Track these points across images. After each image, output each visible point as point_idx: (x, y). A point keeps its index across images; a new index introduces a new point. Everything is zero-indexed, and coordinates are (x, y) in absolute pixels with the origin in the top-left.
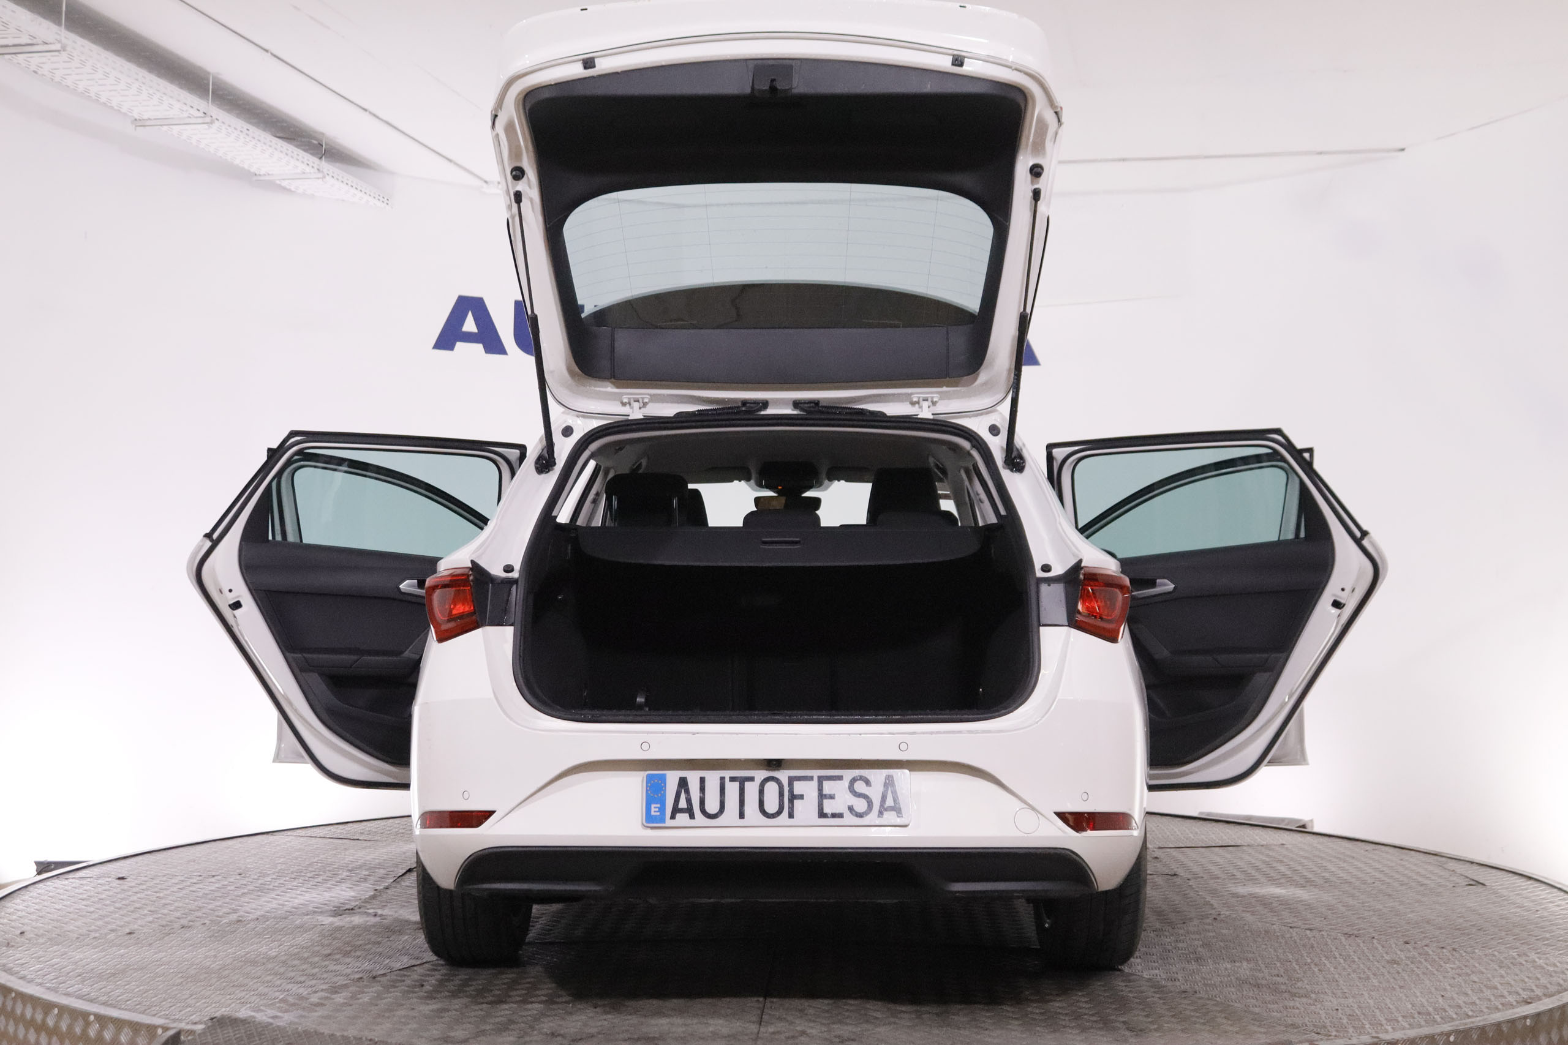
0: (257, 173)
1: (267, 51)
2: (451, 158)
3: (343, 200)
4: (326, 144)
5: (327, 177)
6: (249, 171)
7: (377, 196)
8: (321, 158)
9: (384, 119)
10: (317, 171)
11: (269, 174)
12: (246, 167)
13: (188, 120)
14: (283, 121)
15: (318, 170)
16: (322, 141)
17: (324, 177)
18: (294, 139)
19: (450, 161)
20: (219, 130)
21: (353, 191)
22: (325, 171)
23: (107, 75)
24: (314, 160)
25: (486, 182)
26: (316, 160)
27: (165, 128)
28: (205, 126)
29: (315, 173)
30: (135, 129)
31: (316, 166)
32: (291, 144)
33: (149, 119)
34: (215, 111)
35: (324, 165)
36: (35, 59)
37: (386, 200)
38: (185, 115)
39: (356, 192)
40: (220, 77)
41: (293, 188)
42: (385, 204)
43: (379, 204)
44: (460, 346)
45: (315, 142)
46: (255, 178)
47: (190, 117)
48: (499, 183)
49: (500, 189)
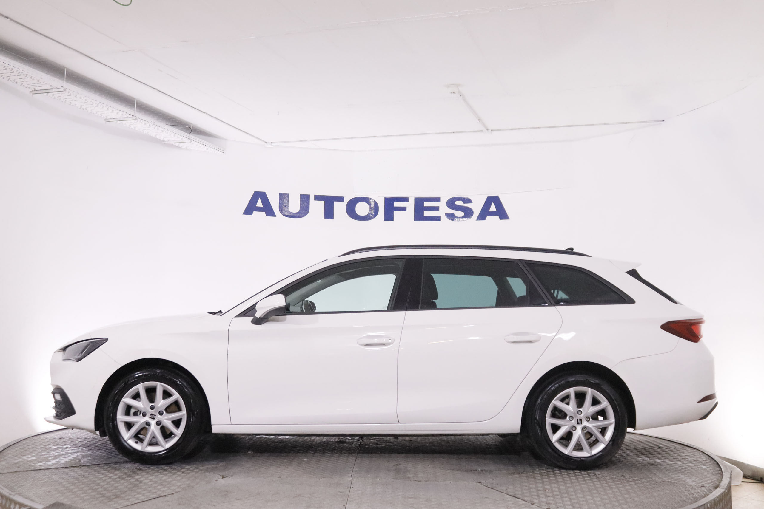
2: (247, 132)
3: (202, 151)
4: (192, 127)
5: (193, 142)
6: (160, 140)
7: (218, 150)
8: (190, 133)
10: (188, 139)
11: (169, 141)
12: (158, 137)
14: (172, 117)
16: (190, 126)
20: (141, 123)
21: (206, 147)
22: (192, 139)
25: (266, 142)
26: (188, 135)
27: (119, 122)
28: (133, 121)
30: (106, 123)
31: (188, 137)
32: (176, 128)
33: (111, 119)
34: (137, 114)
35: (192, 136)
37: (222, 151)
39: (208, 148)
41: (179, 146)
42: (222, 153)
43: (218, 153)
45: (187, 127)
48: (272, 143)
49: (273, 145)
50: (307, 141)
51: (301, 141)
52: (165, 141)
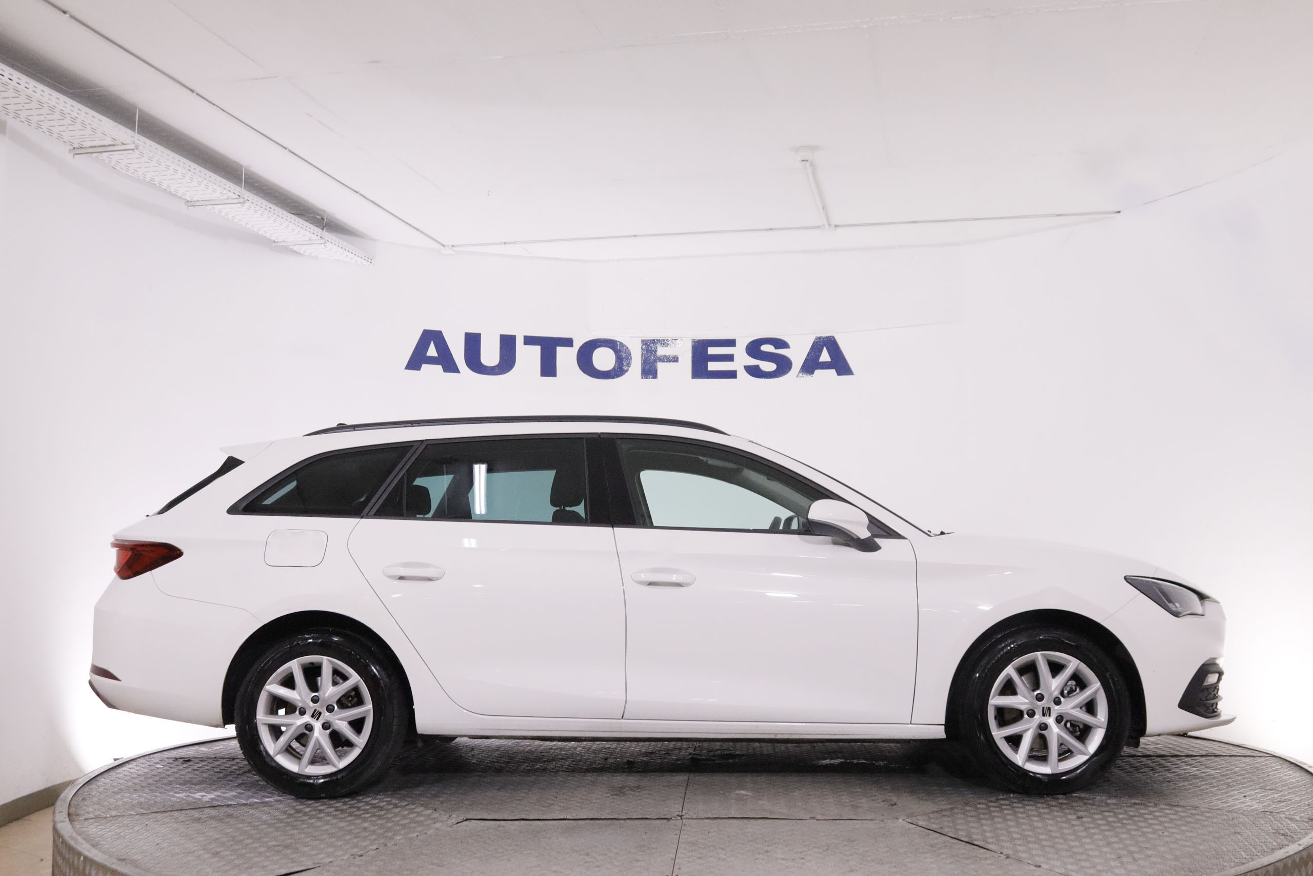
0: (276, 240)
1: (286, 148)
2: (418, 227)
3: (338, 260)
4: (327, 219)
6: (270, 239)
7: (363, 257)
8: (323, 229)
9: (371, 199)
11: (285, 241)
12: (268, 236)
13: (227, 201)
14: (296, 202)
15: (321, 237)
16: (323, 216)
17: (326, 243)
18: (304, 215)
19: (418, 230)
20: (249, 208)
21: (346, 253)
22: (326, 238)
23: (167, 167)
24: (318, 230)
25: (443, 245)
26: (320, 231)
27: (209, 207)
28: (238, 205)
29: (318, 240)
30: (188, 208)
31: (319, 235)
32: (301, 218)
33: (198, 201)
34: (247, 194)
35: (326, 234)
36: (116, 156)
37: (370, 260)
38: (225, 197)
39: (348, 254)
40: (250, 168)
41: (302, 253)
42: (369, 263)
43: (365, 262)
44: (425, 367)
45: (319, 217)
46: (276, 244)
47: (228, 199)
48: (453, 246)
49: (454, 251)
50: (515, 243)
51: (505, 243)
52: (278, 242)
